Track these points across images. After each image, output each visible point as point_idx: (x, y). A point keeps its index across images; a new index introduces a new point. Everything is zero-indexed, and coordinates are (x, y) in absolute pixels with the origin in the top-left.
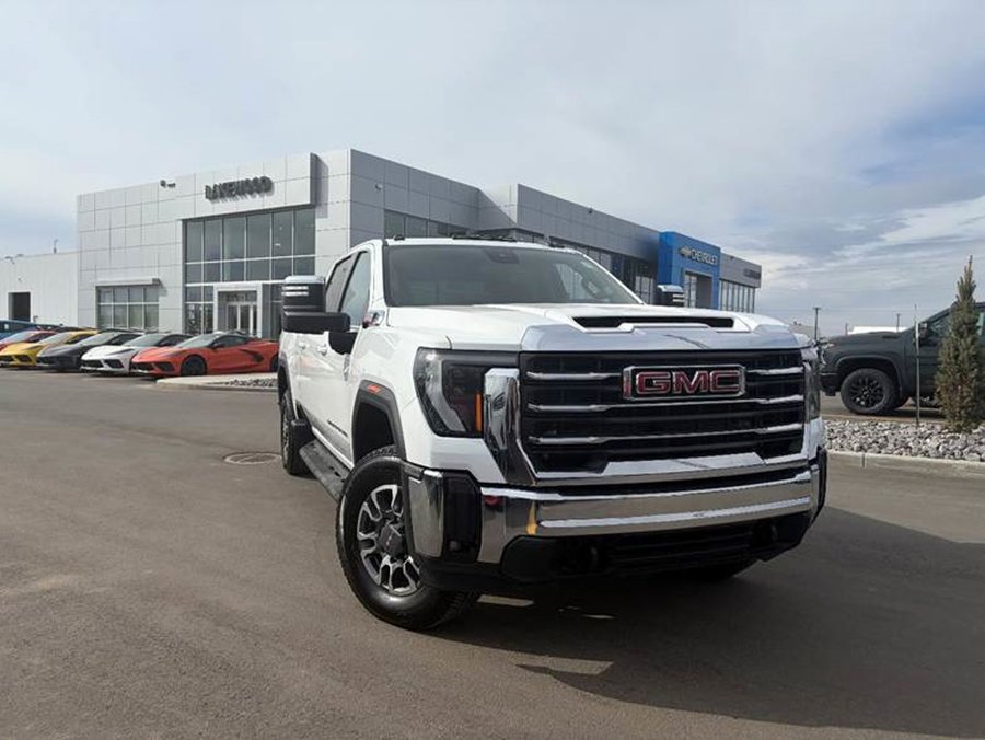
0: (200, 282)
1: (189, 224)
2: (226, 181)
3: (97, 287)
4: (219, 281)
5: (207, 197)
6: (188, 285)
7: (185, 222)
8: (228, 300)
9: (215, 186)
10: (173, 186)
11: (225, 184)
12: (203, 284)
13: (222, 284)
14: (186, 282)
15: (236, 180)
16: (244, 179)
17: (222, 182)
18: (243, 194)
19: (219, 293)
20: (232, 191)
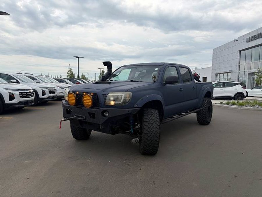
1: (242, 52)
2: (253, 35)
3: (216, 74)
4: (249, 69)
5: (247, 42)
7: (240, 51)
8: (252, 76)
9: (250, 37)
10: (237, 40)
11: (253, 36)
16: (259, 33)
17: (252, 36)
18: (259, 38)
19: (249, 74)
20: (255, 38)
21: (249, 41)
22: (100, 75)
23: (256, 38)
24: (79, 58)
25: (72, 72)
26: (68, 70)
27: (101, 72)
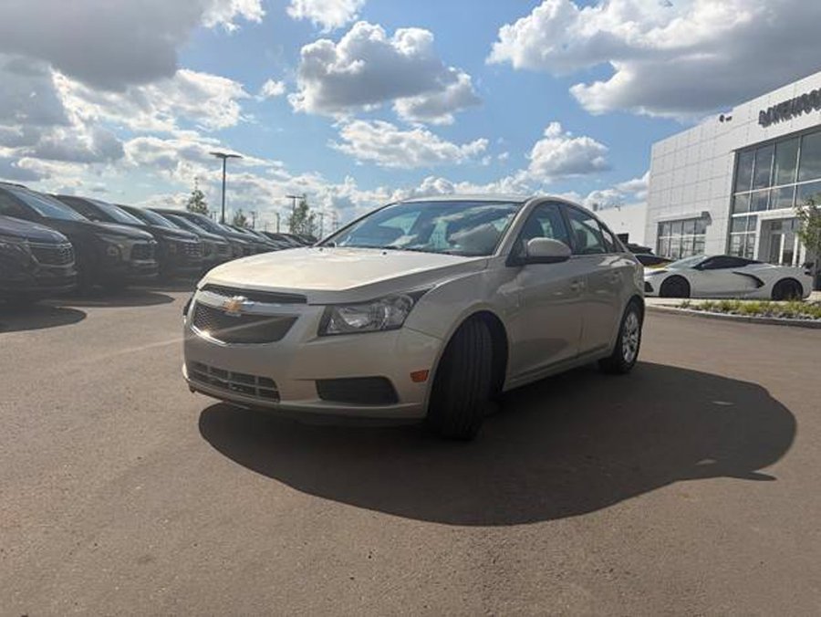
0: (746, 212)
1: (743, 154)
3: (659, 223)
4: (765, 209)
5: (760, 123)
6: (734, 215)
7: (736, 151)
8: (773, 229)
9: (770, 109)
10: (729, 119)
11: (780, 105)
12: (748, 214)
13: (767, 212)
14: (733, 213)
15: (791, 98)
16: (800, 95)
17: (777, 104)
19: (763, 222)
20: (785, 111)
21: (767, 118)
22: (295, 214)
23: (788, 113)
24: (228, 159)
25: (202, 203)
26: (192, 196)
27: (297, 206)
